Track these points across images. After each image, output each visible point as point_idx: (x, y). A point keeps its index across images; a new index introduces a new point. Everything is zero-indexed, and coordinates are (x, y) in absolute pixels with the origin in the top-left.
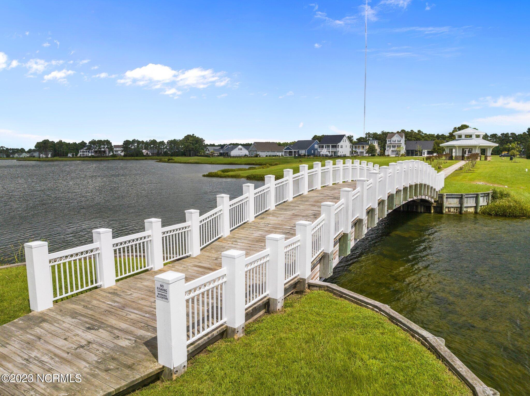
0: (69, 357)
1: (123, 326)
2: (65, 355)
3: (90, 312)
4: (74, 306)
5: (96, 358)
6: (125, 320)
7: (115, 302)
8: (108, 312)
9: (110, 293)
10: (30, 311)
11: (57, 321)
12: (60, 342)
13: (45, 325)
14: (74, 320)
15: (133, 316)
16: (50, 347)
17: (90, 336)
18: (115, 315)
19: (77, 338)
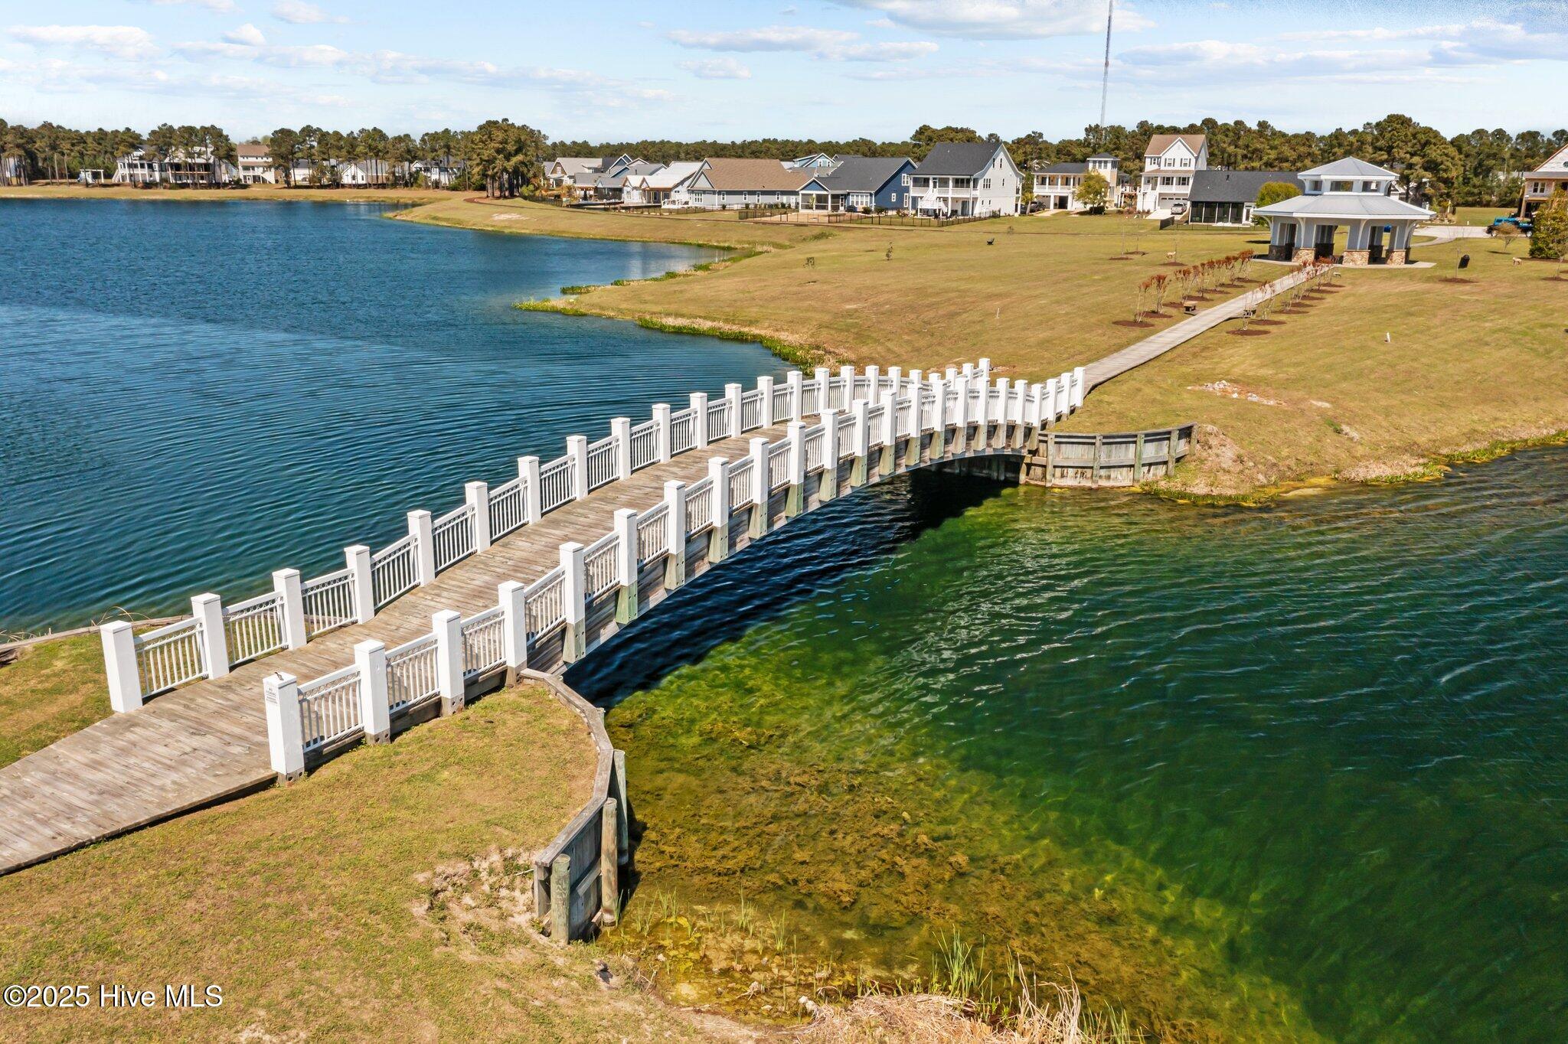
0: (172, 763)
1: (237, 730)
2: (168, 762)
3: (193, 714)
4: (170, 706)
5: (204, 765)
6: (238, 723)
7: (228, 700)
8: (218, 714)
9: (221, 687)
10: (113, 712)
11: (152, 725)
12: (161, 750)
13: (137, 730)
14: (173, 724)
15: (250, 719)
16: (151, 755)
17: (196, 742)
18: (228, 717)
19: (181, 745)
